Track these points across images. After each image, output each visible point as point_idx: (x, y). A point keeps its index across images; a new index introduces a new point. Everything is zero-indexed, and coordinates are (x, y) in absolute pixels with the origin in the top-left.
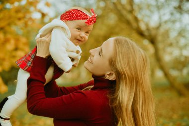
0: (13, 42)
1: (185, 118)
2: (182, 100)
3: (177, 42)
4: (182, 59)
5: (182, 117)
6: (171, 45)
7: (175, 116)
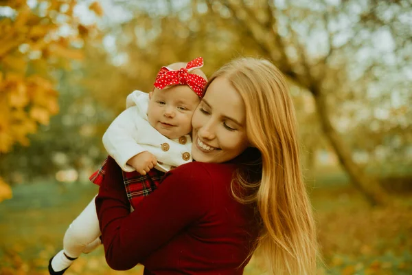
0: (22, 89)
1: (390, 253)
2: (379, 214)
3: (364, 91)
4: (375, 127)
5: (381, 251)
6: (351, 97)
7: (366, 250)
